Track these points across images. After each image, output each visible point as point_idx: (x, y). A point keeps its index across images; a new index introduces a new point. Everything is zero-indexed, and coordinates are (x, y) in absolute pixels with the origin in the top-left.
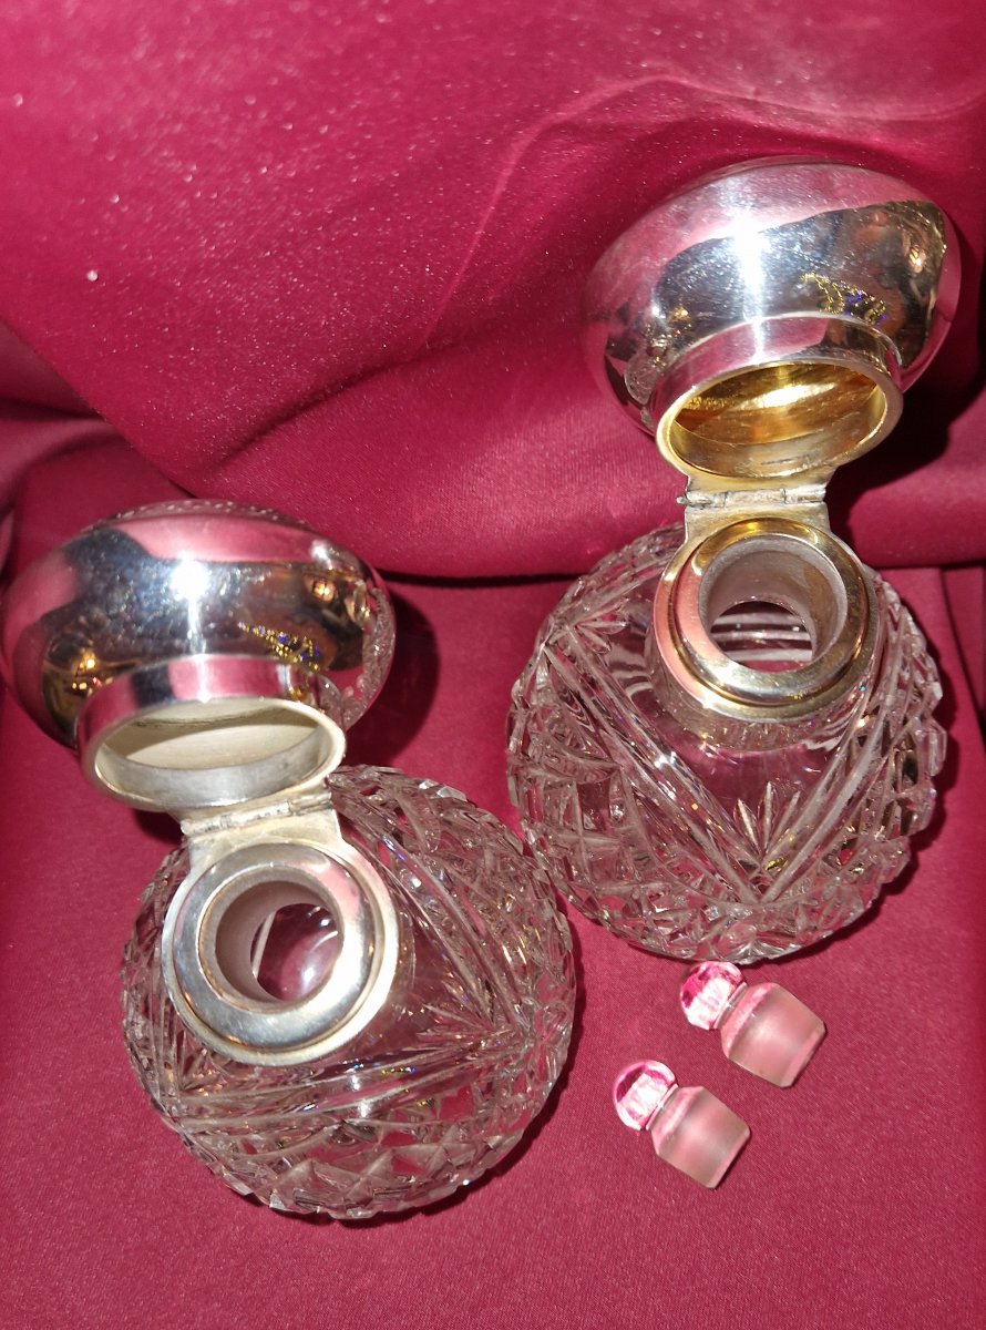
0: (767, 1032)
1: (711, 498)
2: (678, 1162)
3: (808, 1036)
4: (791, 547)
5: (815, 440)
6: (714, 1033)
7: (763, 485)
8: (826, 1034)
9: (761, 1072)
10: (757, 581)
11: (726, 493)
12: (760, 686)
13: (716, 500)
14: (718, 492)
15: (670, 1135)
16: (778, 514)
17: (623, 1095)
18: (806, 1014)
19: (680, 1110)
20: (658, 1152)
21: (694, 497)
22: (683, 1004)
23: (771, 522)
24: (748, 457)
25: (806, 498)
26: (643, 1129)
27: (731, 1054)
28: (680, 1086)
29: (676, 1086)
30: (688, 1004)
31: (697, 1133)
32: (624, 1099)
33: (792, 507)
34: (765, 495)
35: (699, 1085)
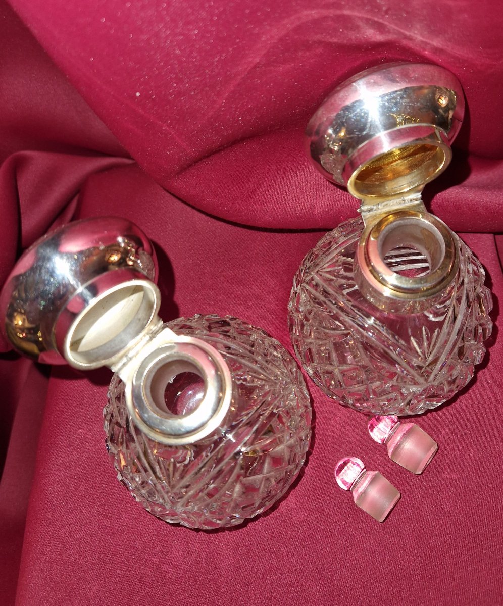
0: (409, 446)
1: (372, 207)
2: (365, 507)
3: (429, 450)
4: (413, 222)
5: (413, 175)
6: (384, 445)
7: (394, 198)
8: (438, 449)
9: (406, 466)
10: (399, 238)
11: (378, 204)
12: (415, 284)
13: (375, 207)
14: (375, 204)
15: (362, 493)
16: (403, 209)
17: (340, 473)
18: (429, 439)
19: (367, 482)
20: (355, 502)
21: (364, 208)
22: (369, 430)
23: (400, 213)
24: (385, 187)
25: (414, 200)
26: (349, 490)
27: (392, 456)
28: (367, 471)
29: (365, 470)
30: (372, 431)
31: (374, 493)
32: (340, 475)
33: (408, 204)
34: (395, 201)
35: (376, 470)
